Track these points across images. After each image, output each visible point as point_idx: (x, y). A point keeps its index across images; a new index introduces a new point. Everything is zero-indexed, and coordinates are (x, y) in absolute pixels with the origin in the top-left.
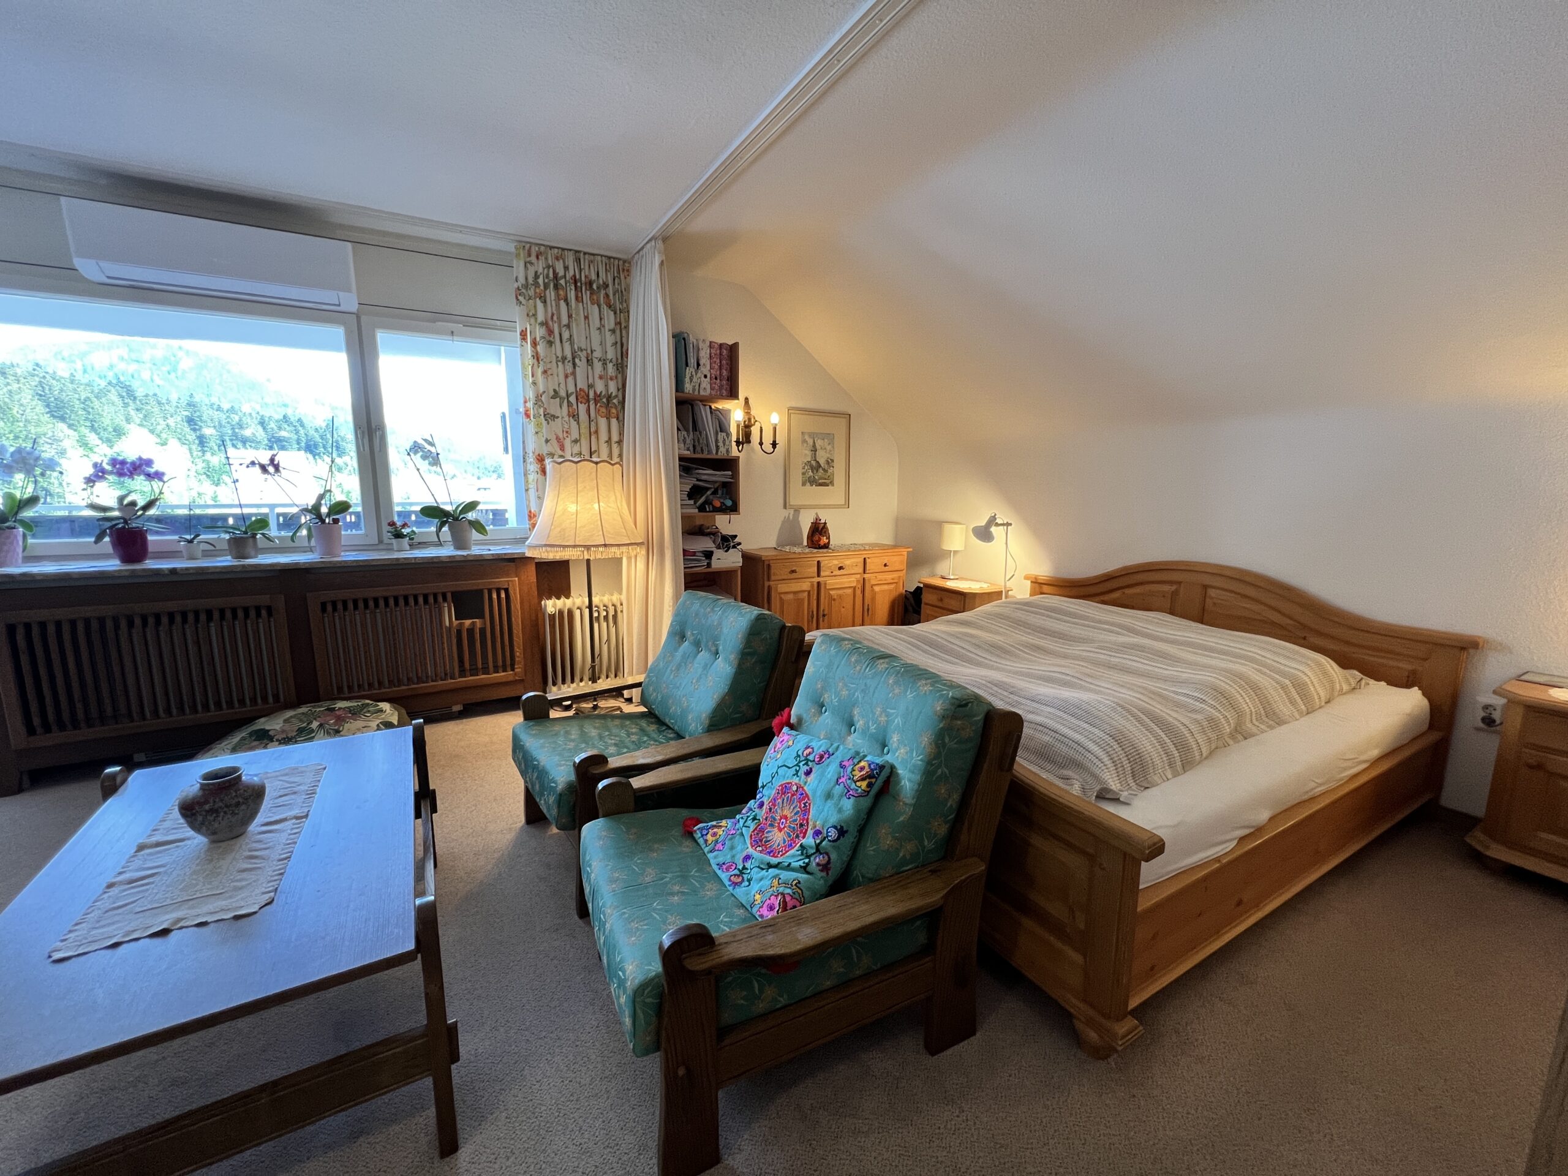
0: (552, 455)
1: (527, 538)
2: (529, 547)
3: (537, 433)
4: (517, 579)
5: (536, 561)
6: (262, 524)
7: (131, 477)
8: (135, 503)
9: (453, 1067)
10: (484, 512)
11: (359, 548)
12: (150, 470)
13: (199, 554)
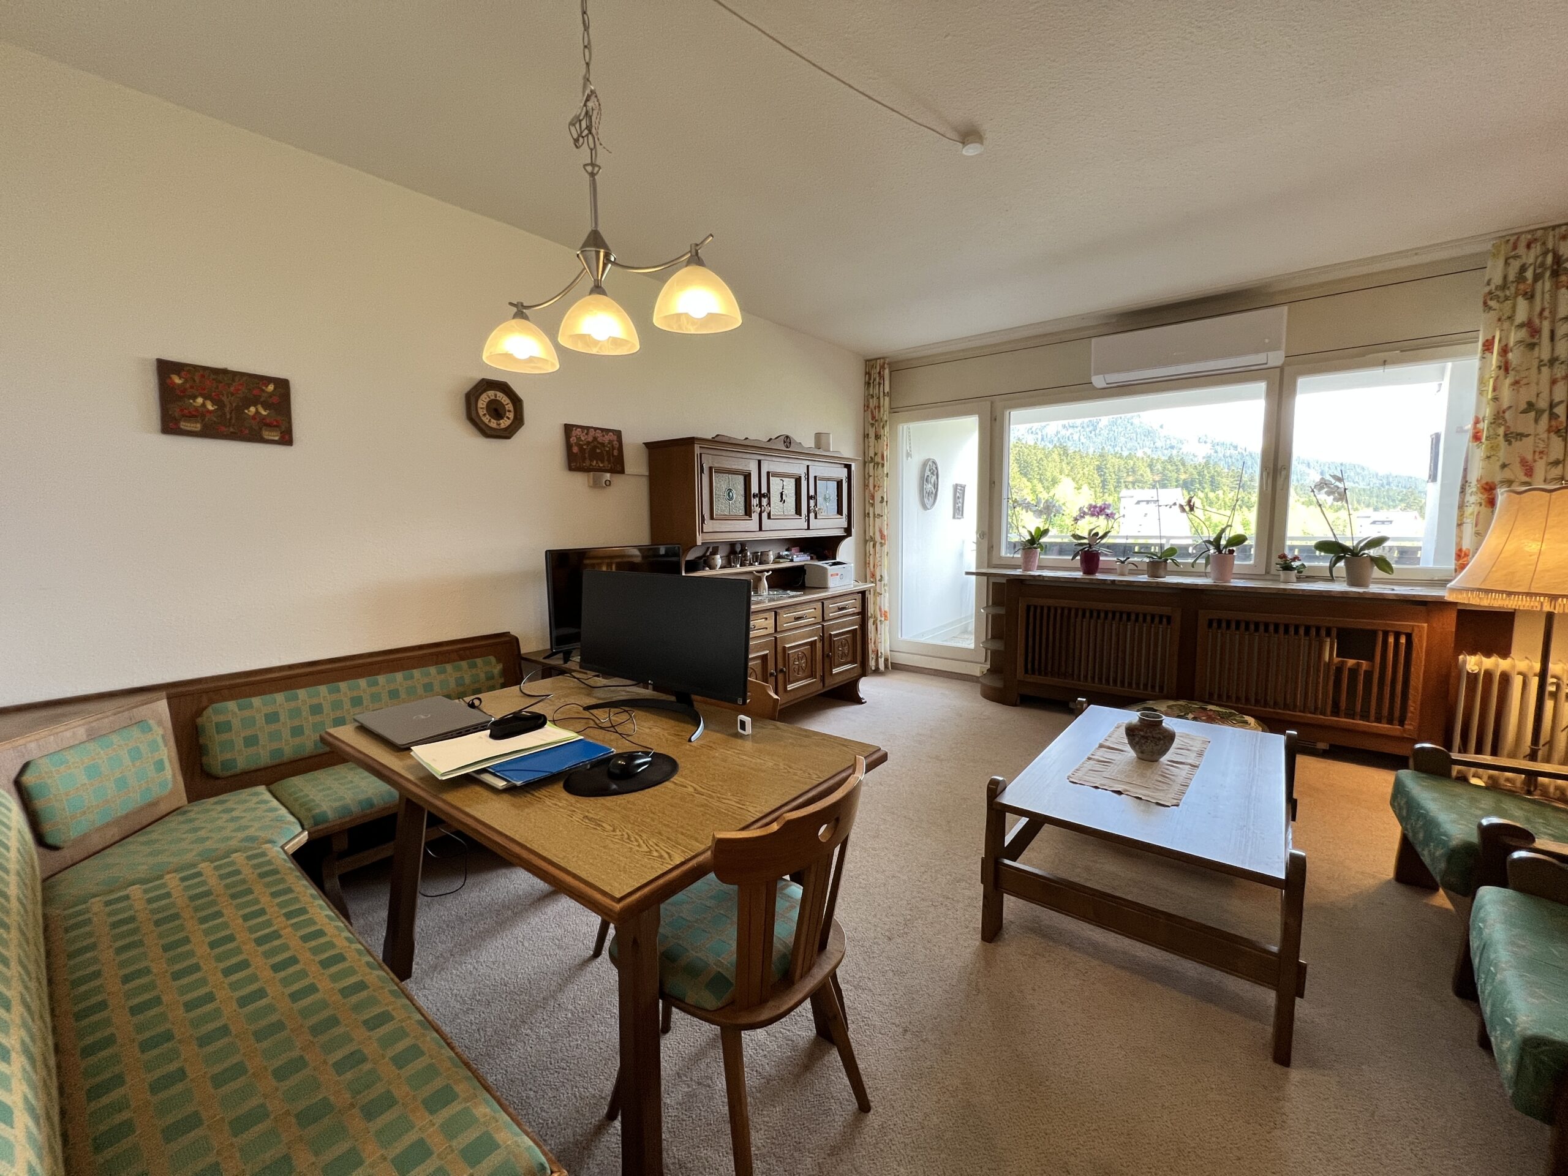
0: (1509, 483)
1: (1450, 581)
2: (1452, 590)
3: (1488, 457)
4: (1425, 625)
5: (1460, 607)
6: (1172, 551)
7: (1098, 516)
8: (1097, 534)
9: (1298, 1000)
10: (1387, 549)
11: (1247, 577)
12: (1108, 511)
13: (1127, 573)
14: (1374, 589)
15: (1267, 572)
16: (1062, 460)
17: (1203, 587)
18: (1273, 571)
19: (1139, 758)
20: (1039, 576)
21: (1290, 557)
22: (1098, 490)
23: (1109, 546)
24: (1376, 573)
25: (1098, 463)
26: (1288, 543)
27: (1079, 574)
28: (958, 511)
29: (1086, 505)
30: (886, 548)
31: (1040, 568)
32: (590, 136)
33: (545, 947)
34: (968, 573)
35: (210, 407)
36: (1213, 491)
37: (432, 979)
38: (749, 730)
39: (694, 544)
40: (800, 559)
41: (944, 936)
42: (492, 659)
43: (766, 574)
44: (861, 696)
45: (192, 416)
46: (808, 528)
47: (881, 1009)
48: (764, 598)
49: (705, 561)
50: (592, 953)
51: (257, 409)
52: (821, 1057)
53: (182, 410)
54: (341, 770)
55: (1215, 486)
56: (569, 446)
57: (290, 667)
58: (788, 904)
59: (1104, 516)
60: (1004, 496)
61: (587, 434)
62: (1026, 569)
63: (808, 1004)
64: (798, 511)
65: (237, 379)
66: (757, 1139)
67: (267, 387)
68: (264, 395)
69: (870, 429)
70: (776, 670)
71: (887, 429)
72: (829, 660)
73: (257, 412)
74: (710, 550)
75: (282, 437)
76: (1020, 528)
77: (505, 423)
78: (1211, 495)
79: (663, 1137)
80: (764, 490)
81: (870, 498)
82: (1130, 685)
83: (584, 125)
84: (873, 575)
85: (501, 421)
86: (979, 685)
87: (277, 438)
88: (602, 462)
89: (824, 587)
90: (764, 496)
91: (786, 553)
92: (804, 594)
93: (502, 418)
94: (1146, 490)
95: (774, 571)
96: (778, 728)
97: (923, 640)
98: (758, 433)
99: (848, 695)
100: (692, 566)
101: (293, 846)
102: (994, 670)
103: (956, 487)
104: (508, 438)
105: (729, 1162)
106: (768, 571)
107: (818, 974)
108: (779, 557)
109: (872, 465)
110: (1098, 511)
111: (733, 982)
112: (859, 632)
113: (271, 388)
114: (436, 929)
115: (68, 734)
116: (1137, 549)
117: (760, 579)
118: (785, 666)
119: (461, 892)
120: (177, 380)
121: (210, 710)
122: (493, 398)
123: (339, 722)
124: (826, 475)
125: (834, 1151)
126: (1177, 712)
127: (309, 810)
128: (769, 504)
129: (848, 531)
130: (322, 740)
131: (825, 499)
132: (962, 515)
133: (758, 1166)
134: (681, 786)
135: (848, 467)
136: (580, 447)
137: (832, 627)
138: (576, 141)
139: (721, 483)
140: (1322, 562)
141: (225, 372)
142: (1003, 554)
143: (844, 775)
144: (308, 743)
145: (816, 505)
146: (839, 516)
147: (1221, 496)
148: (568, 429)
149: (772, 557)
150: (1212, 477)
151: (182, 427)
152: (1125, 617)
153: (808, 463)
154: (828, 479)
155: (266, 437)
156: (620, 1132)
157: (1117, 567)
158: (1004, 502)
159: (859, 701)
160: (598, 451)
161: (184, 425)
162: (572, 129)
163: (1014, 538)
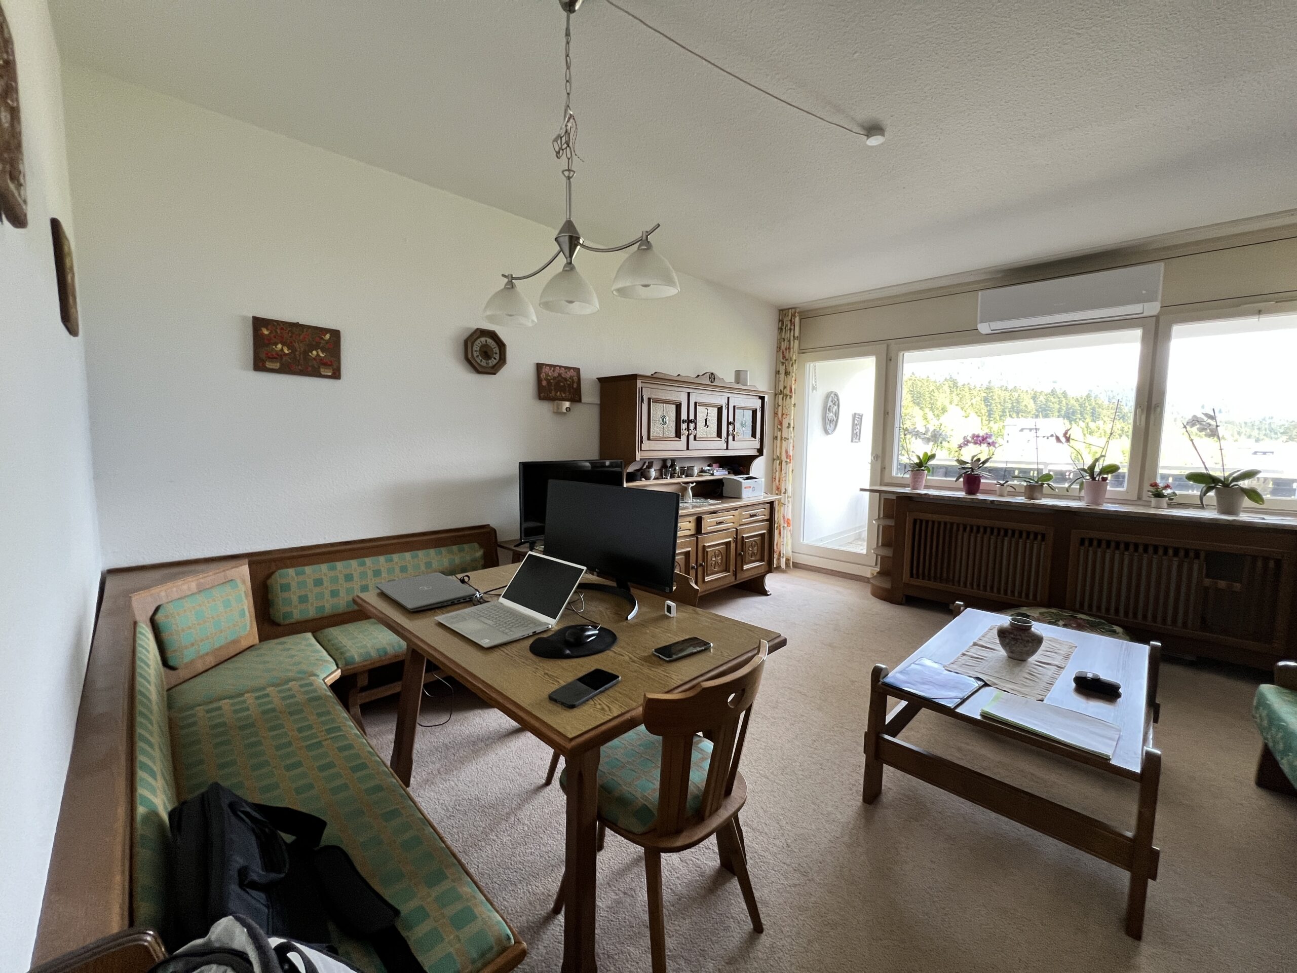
6: (1048, 477)
7: (980, 445)
8: (979, 460)
9: (1150, 881)
10: (1262, 480)
11: (1120, 502)
12: (990, 441)
13: (1006, 493)
14: (1244, 517)
15: (1139, 498)
16: (952, 392)
17: (1077, 510)
18: (1145, 498)
19: (1009, 657)
20: (926, 494)
21: (1161, 485)
22: (984, 418)
23: (990, 470)
24: (1247, 502)
25: (985, 395)
26: (1161, 471)
27: (961, 494)
28: (856, 435)
29: (970, 435)
30: (791, 466)
31: (927, 487)
32: (568, 148)
33: (508, 774)
34: (862, 490)
35: (286, 351)
36: (1093, 421)
37: (424, 790)
38: (674, 613)
39: (634, 459)
40: (720, 473)
41: (831, 795)
42: (476, 545)
43: (691, 485)
44: (767, 589)
45: (273, 359)
46: (727, 449)
47: (775, 849)
48: (690, 505)
49: (642, 474)
50: (544, 781)
51: (318, 353)
52: (724, 883)
53: (267, 354)
54: (364, 625)
55: (1095, 416)
56: (539, 380)
57: (332, 545)
58: (700, 756)
59: (986, 445)
60: (897, 425)
61: (554, 371)
62: (914, 488)
63: (713, 838)
64: (719, 434)
65: (305, 330)
66: (670, 943)
67: (325, 336)
68: (322, 342)
69: (781, 367)
70: (696, 564)
71: (795, 367)
72: (741, 559)
73: (318, 355)
74: (647, 464)
75: (334, 373)
76: (910, 453)
77: (492, 362)
78: (1092, 425)
79: (596, 932)
80: (692, 417)
81: (779, 425)
82: (1006, 593)
83: (564, 139)
84: (778, 488)
85: (490, 361)
86: (870, 585)
87: (330, 374)
88: (564, 393)
89: (738, 497)
90: (691, 421)
91: (708, 468)
92: (722, 503)
93: (490, 359)
94: (1030, 419)
95: (698, 483)
96: (698, 614)
97: (821, 544)
98: (688, 371)
99: (755, 587)
100: (631, 477)
101: (330, 680)
102: (883, 573)
103: (854, 415)
104: (495, 374)
105: (647, 960)
106: (692, 483)
107: (723, 815)
108: (702, 471)
109: (781, 396)
110: (980, 440)
111: (655, 813)
112: (766, 536)
113: (328, 336)
114: (428, 752)
115: (185, 587)
116: (1016, 473)
117: (685, 489)
118: (704, 561)
119: (447, 725)
120: (266, 332)
121: (277, 574)
122: (484, 343)
123: (364, 589)
124: (743, 405)
125: (731, 961)
126: (1049, 619)
127: (342, 653)
128: (695, 428)
129: (760, 452)
130: (354, 601)
131: (742, 425)
132: (859, 439)
133: (670, 965)
134: (619, 654)
135: (762, 398)
136: (548, 381)
137: (743, 531)
138: (558, 153)
139: (658, 411)
140: (1195, 491)
141: (297, 325)
142: (894, 474)
143: (750, 655)
144: (342, 603)
145: (734, 429)
146: (754, 439)
147: (1102, 426)
148: (539, 367)
149: (696, 471)
150: (1093, 409)
151: (267, 366)
152: (1002, 533)
153: (729, 395)
154: (744, 409)
155: (323, 373)
156: (563, 924)
157: (997, 489)
158: (897, 431)
159: (764, 593)
160: (562, 384)
161: (269, 365)
162: (555, 144)
163: (904, 460)
